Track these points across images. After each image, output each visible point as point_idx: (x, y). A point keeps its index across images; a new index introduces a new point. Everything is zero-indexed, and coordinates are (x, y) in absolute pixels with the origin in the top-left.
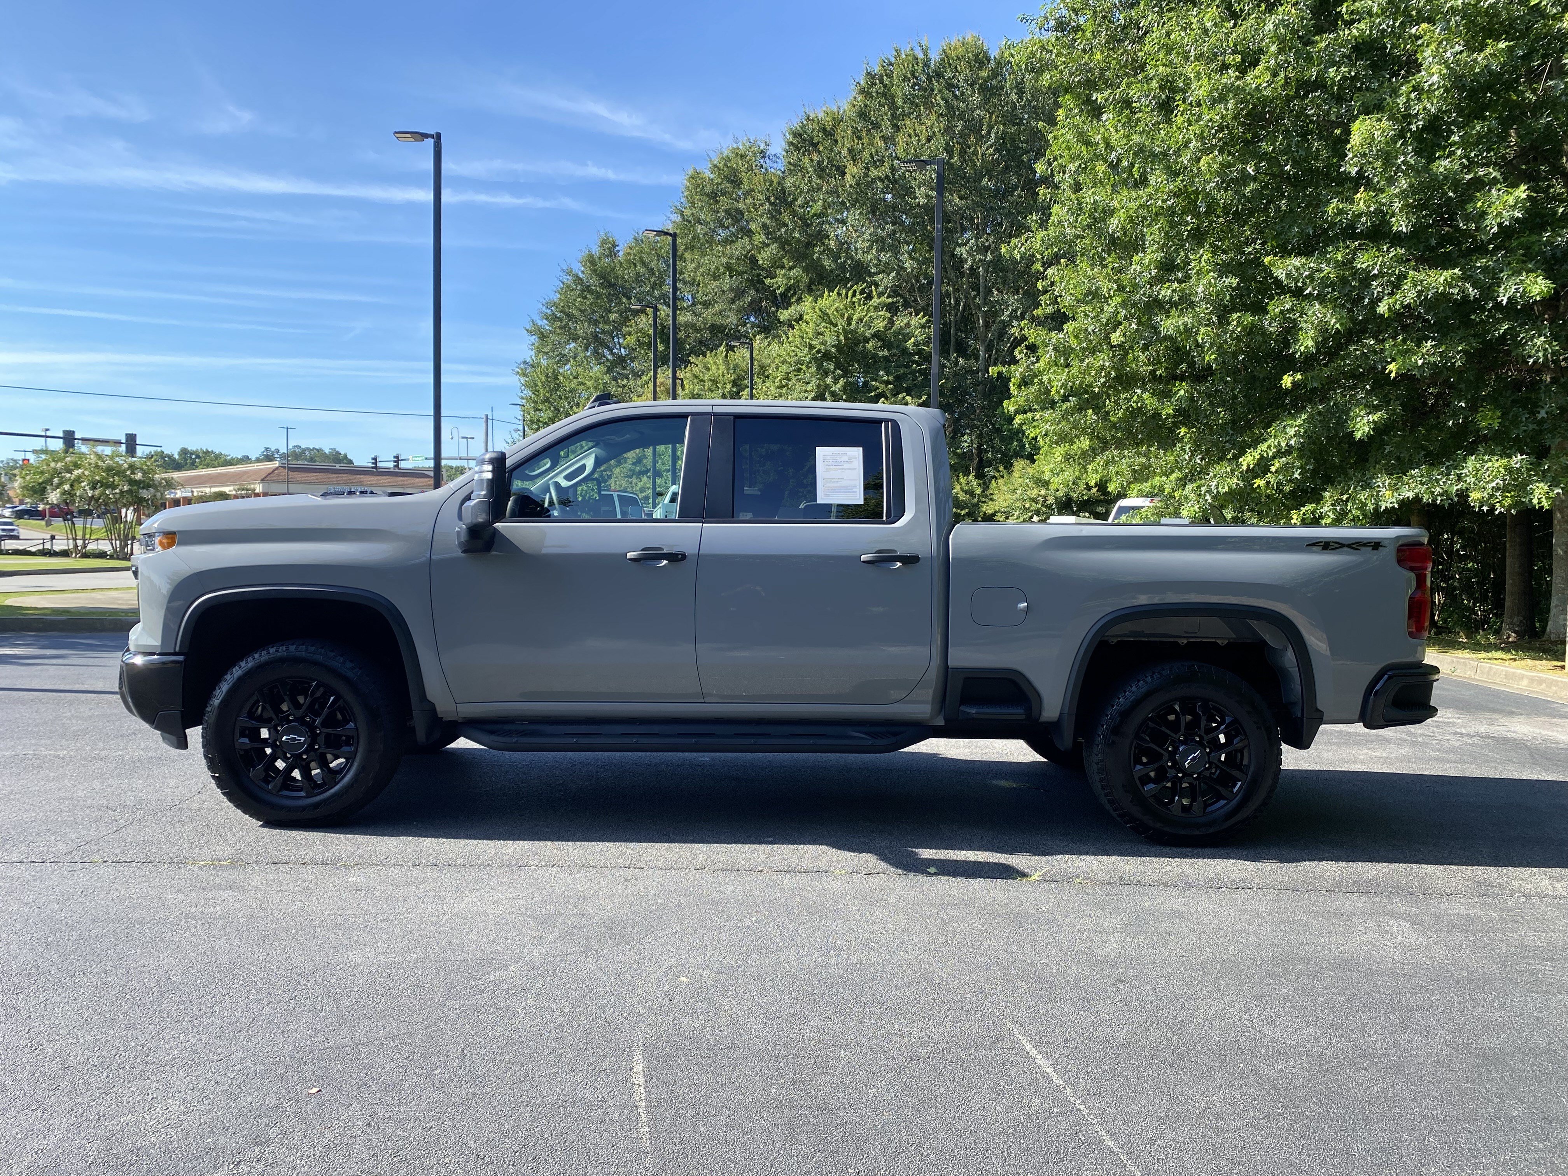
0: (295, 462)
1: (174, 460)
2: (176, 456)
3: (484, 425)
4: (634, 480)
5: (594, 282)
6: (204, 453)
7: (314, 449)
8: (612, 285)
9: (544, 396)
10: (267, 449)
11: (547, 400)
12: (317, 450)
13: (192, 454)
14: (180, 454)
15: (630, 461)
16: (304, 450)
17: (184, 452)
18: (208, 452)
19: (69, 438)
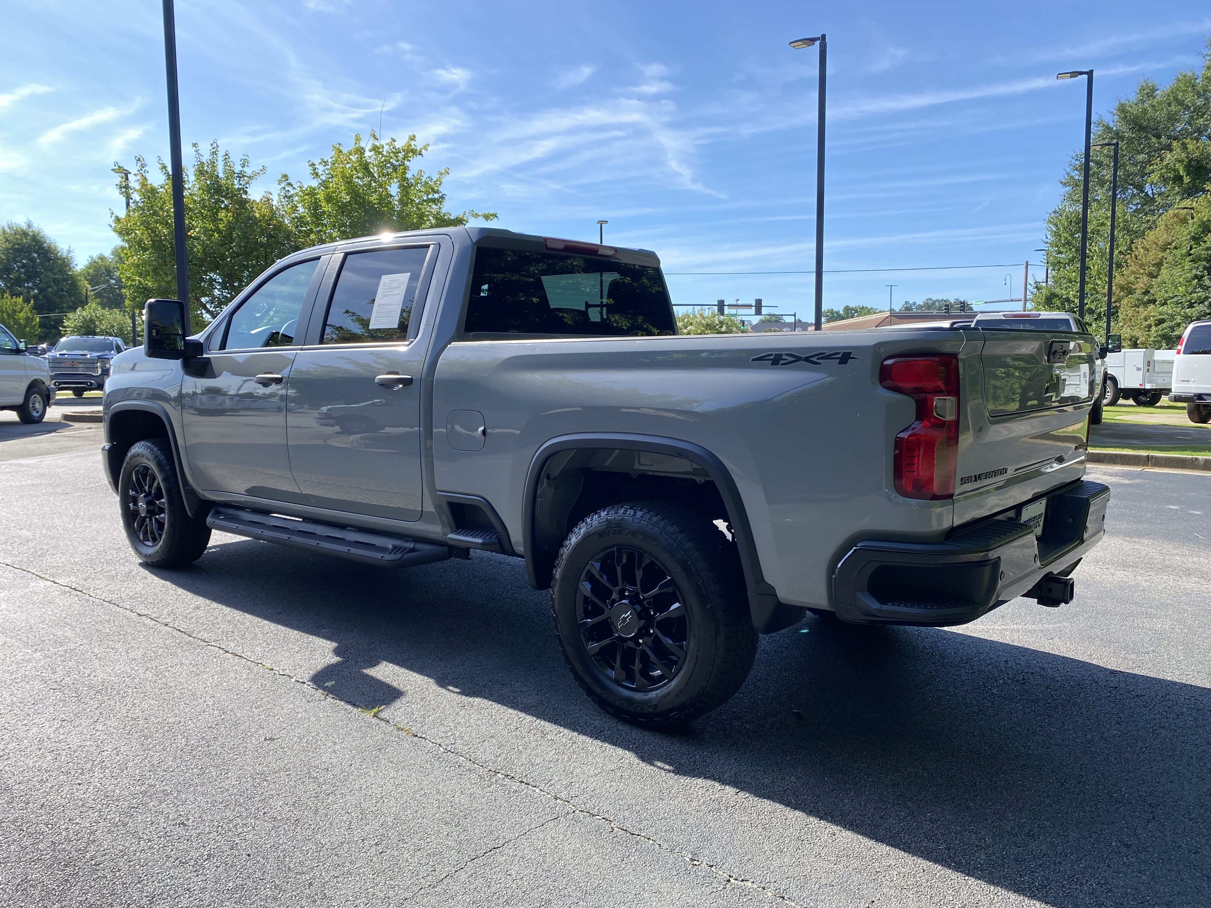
0: (927, 311)
1: (840, 315)
2: (842, 312)
3: (1024, 270)
4: (1141, 309)
5: (1123, 128)
6: (861, 308)
7: (942, 300)
8: (1142, 128)
9: (1066, 239)
10: (906, 302)
11: (1068, 243)
12: (945, 301)
13: (852, 310)
14: (844, 311)
15: (1138, 291)
16: (934, 302)
17: (847, 309)
18: (863, 307)
19: (721, 305)
